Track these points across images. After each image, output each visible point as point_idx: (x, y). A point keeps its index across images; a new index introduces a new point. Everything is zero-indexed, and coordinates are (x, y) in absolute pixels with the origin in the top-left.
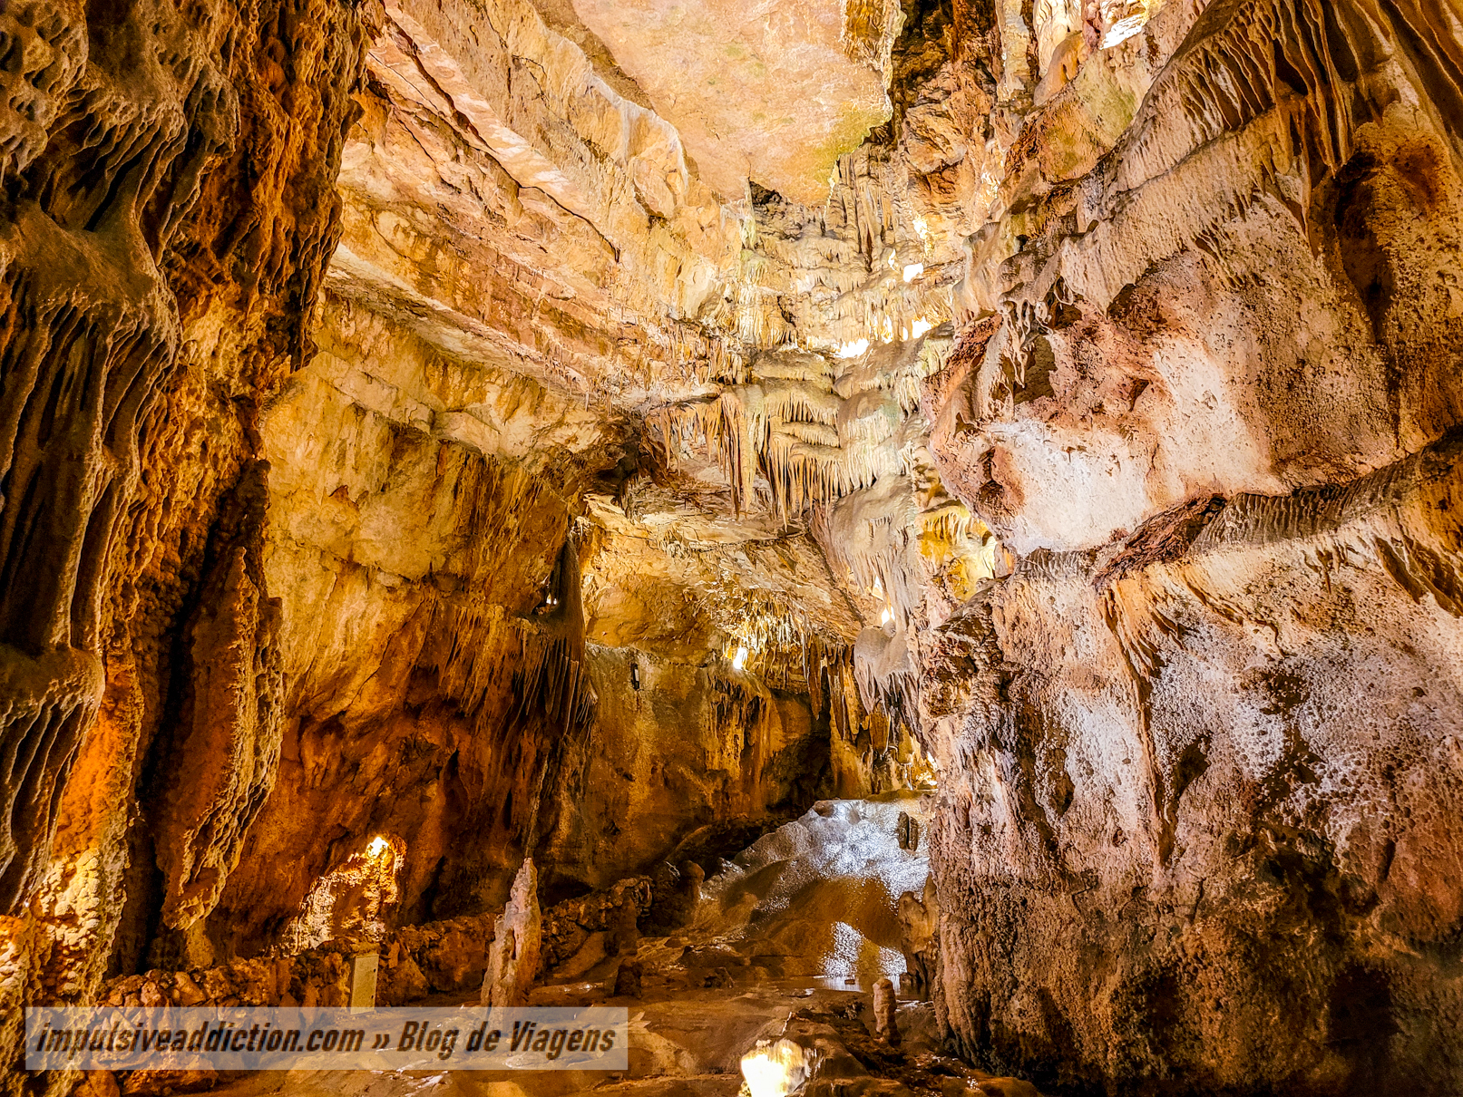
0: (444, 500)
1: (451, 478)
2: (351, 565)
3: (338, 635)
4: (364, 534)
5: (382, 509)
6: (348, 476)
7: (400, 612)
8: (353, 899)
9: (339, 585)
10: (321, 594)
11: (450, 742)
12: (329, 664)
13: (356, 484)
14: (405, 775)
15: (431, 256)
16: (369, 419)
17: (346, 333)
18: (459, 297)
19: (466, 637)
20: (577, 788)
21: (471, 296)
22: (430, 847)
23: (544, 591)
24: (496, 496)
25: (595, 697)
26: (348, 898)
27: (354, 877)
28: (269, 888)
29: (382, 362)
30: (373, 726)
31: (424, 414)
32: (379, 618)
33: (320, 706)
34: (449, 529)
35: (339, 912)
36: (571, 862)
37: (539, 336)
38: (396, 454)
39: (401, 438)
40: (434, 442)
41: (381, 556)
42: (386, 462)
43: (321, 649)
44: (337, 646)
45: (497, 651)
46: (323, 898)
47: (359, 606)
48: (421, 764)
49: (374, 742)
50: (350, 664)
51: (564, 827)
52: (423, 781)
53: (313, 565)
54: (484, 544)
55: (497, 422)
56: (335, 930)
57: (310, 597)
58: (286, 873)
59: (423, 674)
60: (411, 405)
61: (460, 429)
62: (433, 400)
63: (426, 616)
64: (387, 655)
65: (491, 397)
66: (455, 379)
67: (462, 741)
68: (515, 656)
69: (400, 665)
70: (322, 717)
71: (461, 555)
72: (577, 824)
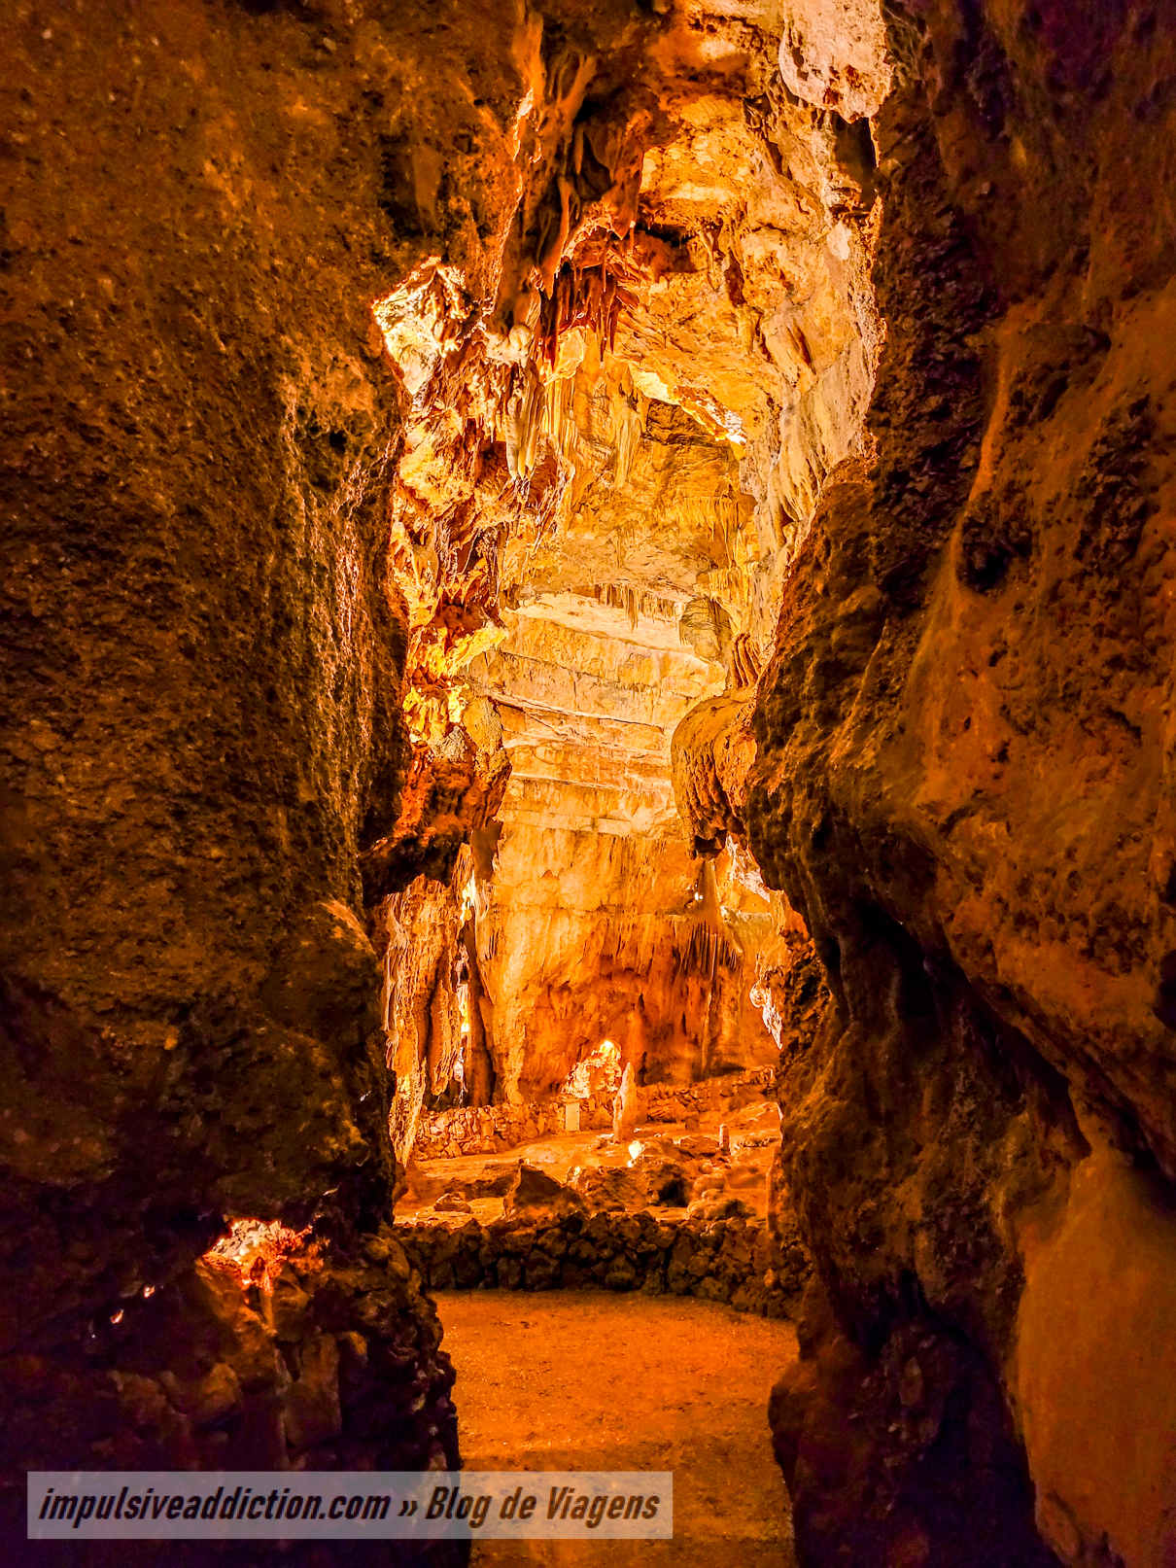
0: (605, 864)
1: (606, 852)
2: (558, 909)
3: (557, 945)
4: (563, 891)
5: (571, 876)
6: (551, 865)
7: (589, 928)
8: (600, 1074)
9: (554, 920)
10: (544, 927)
11: (637, 990)
12: (554, 960)
13: (555, 866)
14: (613, 1008)
15: (565, 759)
16: (558, 832)
17: (536, 797)
18: (583, 775)
19: (626, 937)
20: (736, 1009)
21: (589, 772)
22: (636, 1047)
23: (692, 892)
24: (632, 857)
25: (739, 951)
26: (596, 1074)
27: (598, 1063)
28: (546, 1070)
29: (557, 805)
30: (584, 988)
31: (588, 821)
32: (578, 932)
33: (555, 980)
34: (610, 879)
35: (593, 1081)
36: (734, 1054)
37: (629, 781)
38: (577, 845)
39: (578, 836)
40: (595, 835)
41: (573, 901)
42: (572, 849)
43: (548, 954)
44: (557, 951)
45: (655, 937)
46: (581, 1073)
47: (566, 928)
48: (621, 1003)
49: (588, 994)
50: (565, 959)
51: (726, 1033)
52: (624, 1011)
53: (537, 914)
54: (630, 885)
55: (628, 816)
56: (592, 1089)
57: (538, 930)
58: (555, 1062)
59: (606, 958)
60: (578, 819)
61: (605, 827)
62: (592, 813)
63: (603, 928)
64: (586, 951)
65: (622, 805)
66: (602, 799)
67: (643, 989)
68: (671, 937)
69: (592, 955)
70: (557, 985)
71: (617, 893)
72: (736, 1032)
